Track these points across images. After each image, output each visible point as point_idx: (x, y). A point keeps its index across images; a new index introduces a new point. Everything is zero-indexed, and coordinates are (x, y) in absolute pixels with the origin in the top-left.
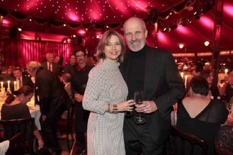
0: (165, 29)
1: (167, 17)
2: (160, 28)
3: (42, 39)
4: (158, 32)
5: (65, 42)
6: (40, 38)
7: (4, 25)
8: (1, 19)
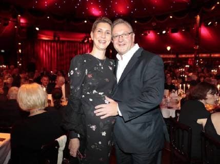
0: (210, 23)
1: (213, 8)
2: (204, 22)
3: (61, 39)
4: (200, 26)
5: (86, 41)
6: (59, 38)
7: (21, 25)
8: (19, 18)
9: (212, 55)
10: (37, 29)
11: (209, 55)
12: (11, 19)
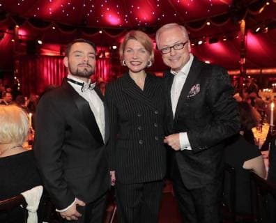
0: (258, 29)
1: (261, 10)
2: (250, 28)
4: (246, 34)
5: (101, 56)
7: (20, 37)
8: (16, 29)
9: (263, 71)
10: (40, 42)
11: (259, 71)
12: (7, 31)
